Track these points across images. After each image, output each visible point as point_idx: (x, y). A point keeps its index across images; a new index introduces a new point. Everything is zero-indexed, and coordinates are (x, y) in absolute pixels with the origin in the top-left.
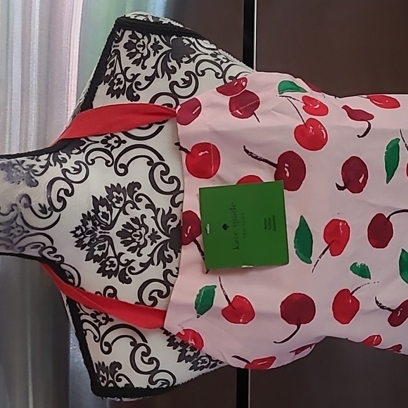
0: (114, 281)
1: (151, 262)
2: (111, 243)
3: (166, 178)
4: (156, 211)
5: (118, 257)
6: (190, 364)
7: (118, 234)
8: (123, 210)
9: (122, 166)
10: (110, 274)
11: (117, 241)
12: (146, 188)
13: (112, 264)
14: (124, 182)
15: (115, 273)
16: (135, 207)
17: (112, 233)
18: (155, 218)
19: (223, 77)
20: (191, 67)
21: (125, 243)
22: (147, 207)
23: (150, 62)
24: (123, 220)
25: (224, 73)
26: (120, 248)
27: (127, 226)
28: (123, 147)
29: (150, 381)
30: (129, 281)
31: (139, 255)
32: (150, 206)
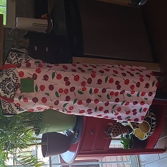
0: (6, 94)
1: (12, 91)
2: (6, 88)
3: (15, 77)
4: (13, 83)
5: (7, 90)
6: (19, 110)
7: (7, 86)
8: (8, 82)
9: (8, 75)
10: (5, 93)
11: (7, 87)
12: (12, 79)
13: (6, 91)
14: (8, 77)
15: (6, 93)
16: (10, 82)
17: (6, 86)
18: (13, 84)
19: (26, 60)
20: (21, 58)
21: (8, 88)
22: (12, 82)
23: (14, 57)
24: (8, 84)
25: (27, 59)
26: (7, 89)
27: (8, 85)
28: (9, 71)
29: (12, 112)
30: (9, 95)
31: (10, 90)
32: (13, 82)
